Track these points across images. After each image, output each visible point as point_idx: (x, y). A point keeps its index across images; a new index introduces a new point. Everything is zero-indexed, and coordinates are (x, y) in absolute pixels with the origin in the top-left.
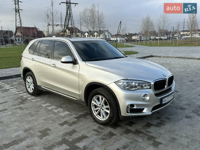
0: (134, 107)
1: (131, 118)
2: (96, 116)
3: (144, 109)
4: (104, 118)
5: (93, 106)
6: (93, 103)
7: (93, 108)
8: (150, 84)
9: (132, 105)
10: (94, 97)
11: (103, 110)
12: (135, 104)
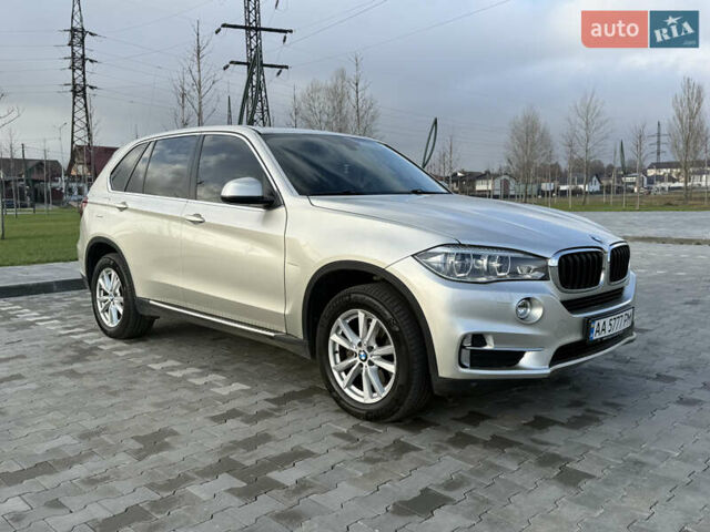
0: (485, 344)
1: (474, 384)
2: (347, 391)
3: (521, 354)
4: (375, 395)
5: (335, 353)
6: (334, 343)
7: (334, 362)
8: (542, 263)
9: (479, 339)
10: (339, 319)
11: (371, 363)
12: (488, 333)
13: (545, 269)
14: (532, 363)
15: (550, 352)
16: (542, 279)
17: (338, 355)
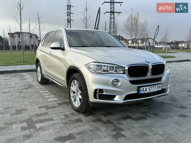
0: (103, 92)
1: (99, 104)
2: (74, 103)
3: (115, 96)
6: (72, 89)
7: (72, 94)
8: (123, 69)
9: (101, 91)
10: (72, 83)
11: (78, 96)
12: (104, 89)
13: (124, 71)
14: (118, 99)
15: (124, 96)
16: (122, 74)
17: (73, 93)
